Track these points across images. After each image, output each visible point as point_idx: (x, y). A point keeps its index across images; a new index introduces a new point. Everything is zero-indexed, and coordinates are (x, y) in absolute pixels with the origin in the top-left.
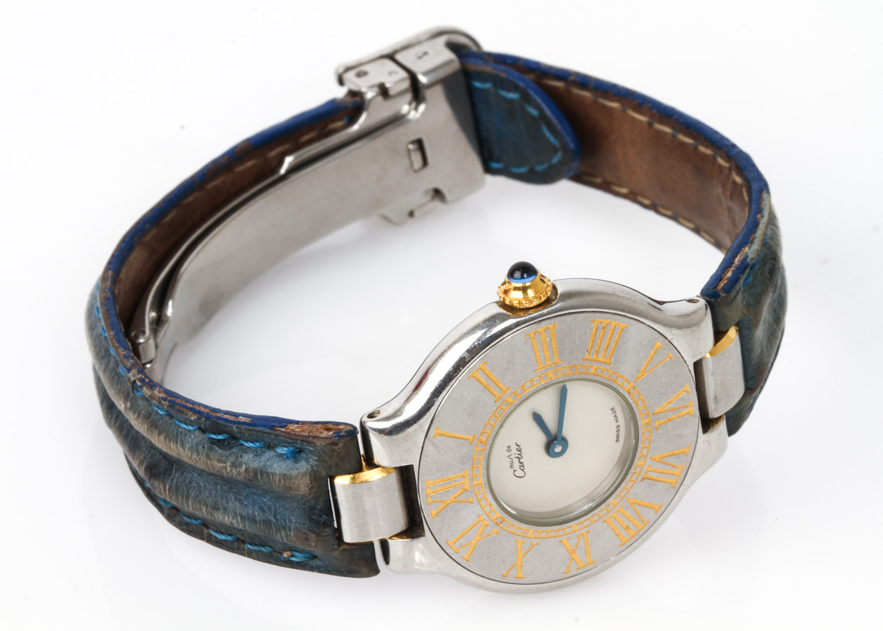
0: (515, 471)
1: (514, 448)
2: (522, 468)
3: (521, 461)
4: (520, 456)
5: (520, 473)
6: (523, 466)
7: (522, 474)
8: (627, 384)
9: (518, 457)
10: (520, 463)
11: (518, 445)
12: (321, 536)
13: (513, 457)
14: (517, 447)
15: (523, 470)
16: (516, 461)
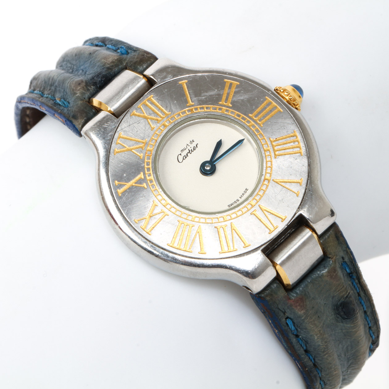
0: (181, 154)
1: (194, 144)
2: (184, 157)
3: (189, 154)
4: (191, 152)
5: (181, 159)
6: (186, 158)
7: (180, 161)
8: (269, 176)
9: (189, 151)
10: (187, 154)
11: (197, 145)
12: (87, 87)
13: (189, 148)
14: (195, 146)
15: (183, 159)
16: (187, 151)
